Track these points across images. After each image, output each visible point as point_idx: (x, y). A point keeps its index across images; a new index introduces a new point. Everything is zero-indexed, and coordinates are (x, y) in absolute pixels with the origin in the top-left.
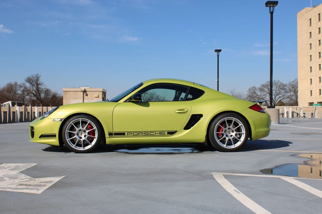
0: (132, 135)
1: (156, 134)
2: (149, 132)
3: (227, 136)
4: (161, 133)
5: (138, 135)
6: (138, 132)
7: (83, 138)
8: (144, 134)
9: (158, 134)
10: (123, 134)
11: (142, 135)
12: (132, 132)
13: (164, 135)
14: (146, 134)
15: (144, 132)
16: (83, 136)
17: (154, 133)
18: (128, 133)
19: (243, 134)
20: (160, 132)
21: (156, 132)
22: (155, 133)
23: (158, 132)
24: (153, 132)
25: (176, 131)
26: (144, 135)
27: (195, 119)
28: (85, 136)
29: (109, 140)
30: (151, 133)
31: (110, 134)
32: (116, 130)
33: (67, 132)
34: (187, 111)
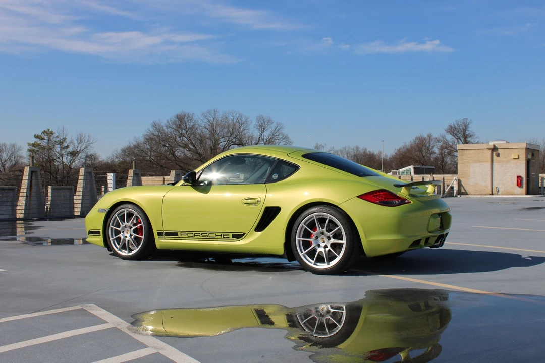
0: (187, 237)
1: (218, 237)
2: (208, 233)
3: (319, 246)
4: (224, 236)
5: (194, 237)
6: (194, 233)
7: (128, 238)
8: (201, 236)
9: (220, 237)
10: (174, 234)
11: (199, 237)
12: (187, 233)
13: (227, 239)
14: (205, 236)
15: (201, 233)
16: (128, 236)
17: (215, 236)
18: (182, 233)
19: (344, 243)
20: (222, 234)
21: (218, 234)
23: (220, 234)
24: (212, 233)
25: (244, 234)
27: (271, 213)
28: (131, 236)
29: (161, 243)
30: (210, 236)
31: (160, 234)
32: (168, 228)
33: (112, 228)
34: (258, 201)
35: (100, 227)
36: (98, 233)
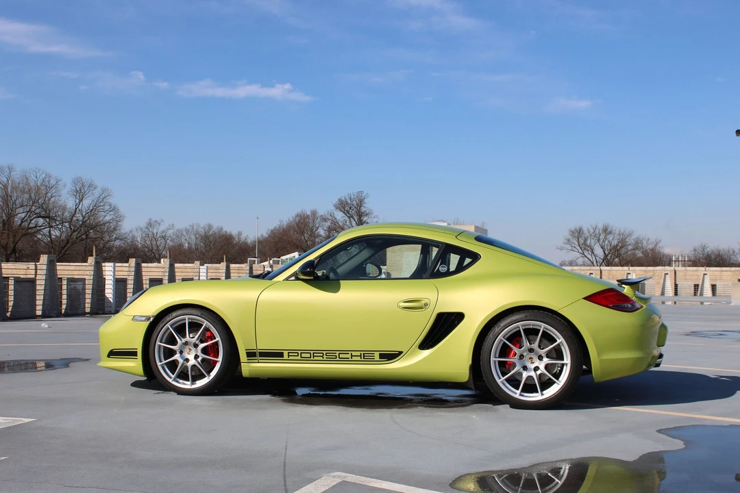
0: (299, 358)
1: (354, 358)
2: (338, 353)
3: (525, 368)
4: (366, 356)
5: (312, 359)
6: (312, 352)
7: (192, 362)
8: (325, 356)
9: (359, 358)
10: (278, 355)
11: (321, 358)
12: (299, 352)
13: (372, 361)
14: (331, 356)
15: (325, 352)
16: (191, 357)
17: (349, 356)
18: (290, 352)
19: (567, 364)
20: (362, 353)
21: (354, 353)
22: (352, 356)
23: (358, 353)
24: (346, 352)
25: (401, 353)
26: (325, 359)
27: (446, 323)
28: (196, 357)
29: (248, 368)
30: (341, 356)
31: (251, 354)
32: (264, 345)
33: (160, 346)
34: (426, 305)
35: (138, 346)
36: (133, 354)
